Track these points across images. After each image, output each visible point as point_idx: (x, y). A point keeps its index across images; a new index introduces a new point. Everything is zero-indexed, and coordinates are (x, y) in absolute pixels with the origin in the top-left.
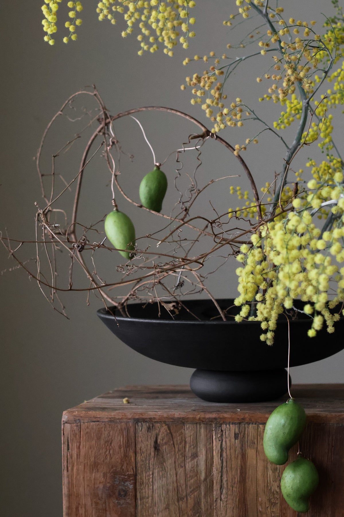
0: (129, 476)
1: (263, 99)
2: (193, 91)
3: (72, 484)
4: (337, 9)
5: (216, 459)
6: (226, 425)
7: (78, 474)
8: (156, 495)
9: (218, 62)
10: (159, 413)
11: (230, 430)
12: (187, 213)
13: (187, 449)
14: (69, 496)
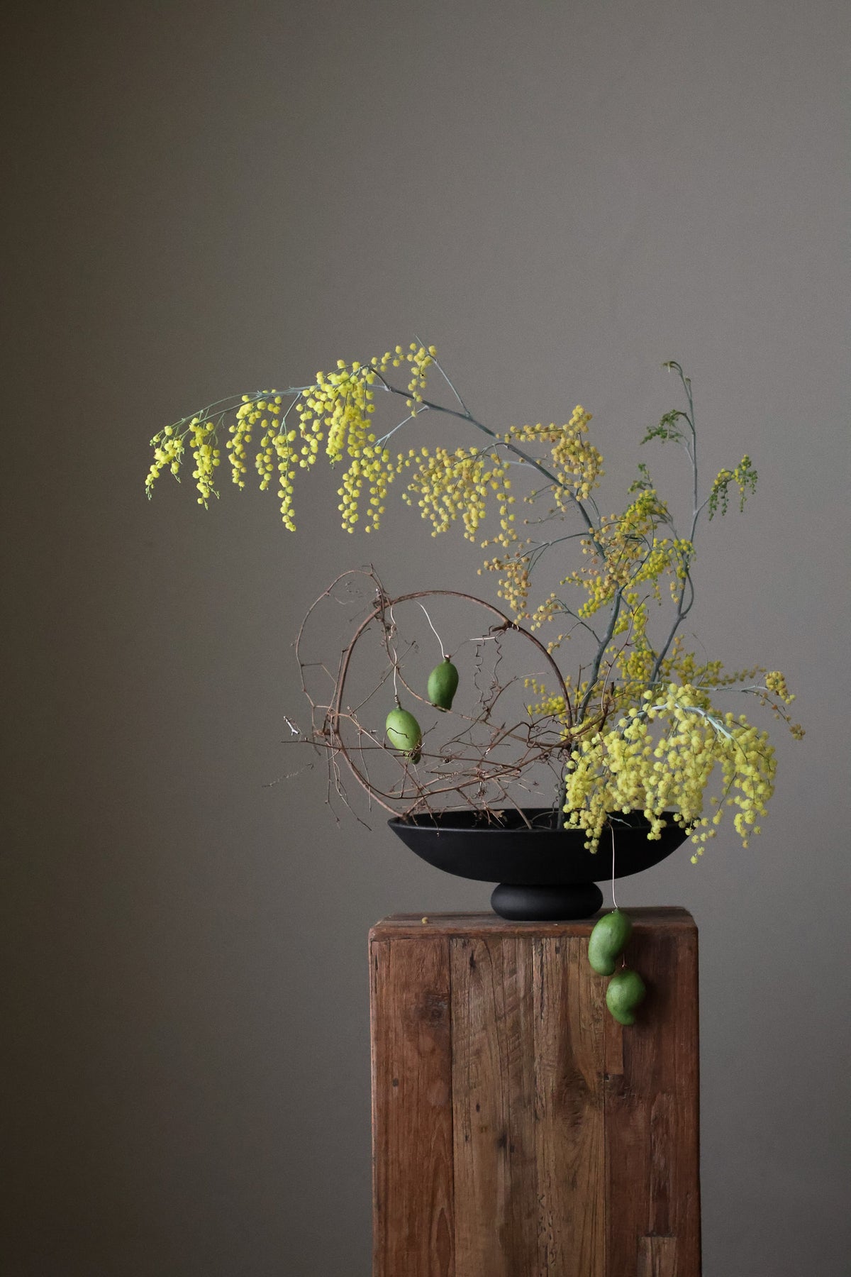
0: (443, 996)
1: (564, 582)
2: (500, 582)
3: (381, 1006)
4: (643, 472)
5: (536, 976)
6: (546, 938)
7: (387, 995)
8: (473, 1016)
9: (522, 546)
10: (475, 928)
11: (551, 944)
12: (489, 714)
13: (505, 965)
14: (378, 1019)
